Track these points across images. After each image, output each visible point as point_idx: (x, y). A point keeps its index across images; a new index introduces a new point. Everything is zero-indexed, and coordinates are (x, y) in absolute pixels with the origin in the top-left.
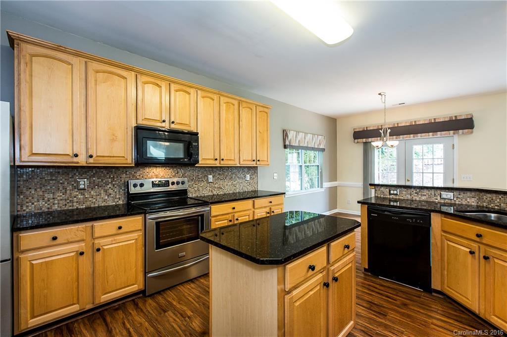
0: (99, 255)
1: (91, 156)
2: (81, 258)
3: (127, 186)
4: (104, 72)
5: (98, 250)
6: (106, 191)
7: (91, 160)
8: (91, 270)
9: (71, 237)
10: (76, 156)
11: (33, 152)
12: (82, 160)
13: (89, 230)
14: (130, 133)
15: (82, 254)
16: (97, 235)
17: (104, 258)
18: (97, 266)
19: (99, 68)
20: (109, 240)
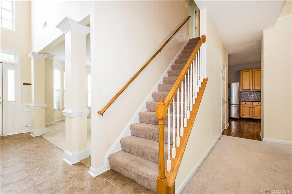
1: (253, 89)
2: (250, 108)
5: (253, 107)
6: (258, 97)
9: (249, 104)
10: (250, 89)
11: (243, 89)
15: (250, 107)
16: (253, 104)
17: (255, 109)
18: (253, 111)
19: (255, 70)
20: (256, 106)
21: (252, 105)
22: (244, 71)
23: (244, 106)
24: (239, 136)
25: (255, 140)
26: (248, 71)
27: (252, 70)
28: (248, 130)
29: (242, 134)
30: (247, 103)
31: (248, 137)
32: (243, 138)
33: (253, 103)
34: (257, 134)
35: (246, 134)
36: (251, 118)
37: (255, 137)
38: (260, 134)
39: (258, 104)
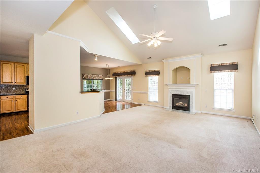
0: (16, 102)
2: (13, 102)
3: (25, 89)
4: (19, 65)
5: (16, 101)
6: (20, 90)
7: (15, 83)
8: (15, 105)
9: (11, 98)
10: (12, 83)
11: (3, 82)
12: (14, 84)
13: (14, 97)
14: (25, 78)
15: (13, 101)
16: (16, 98)
17: (17, 102)
18: (16, 104)
19: (17, 64)
20: (19, 99)
21: (14, 98)
22: (5, 63)
23: (5, 100)
24: (8, 138)
25: (27, 134)
26: (10, 63)
27: (14, 63)
28: (15, 126)
29: (10, 134)
30: (9, 97)
31: (18, 135)
32: (13, 138)
33: (15, 96)
34: (26, 127)
35: (15, 131)
36: (14, 112)
37: (25, 132)
38: (29, 126)
39: (21, 97)
